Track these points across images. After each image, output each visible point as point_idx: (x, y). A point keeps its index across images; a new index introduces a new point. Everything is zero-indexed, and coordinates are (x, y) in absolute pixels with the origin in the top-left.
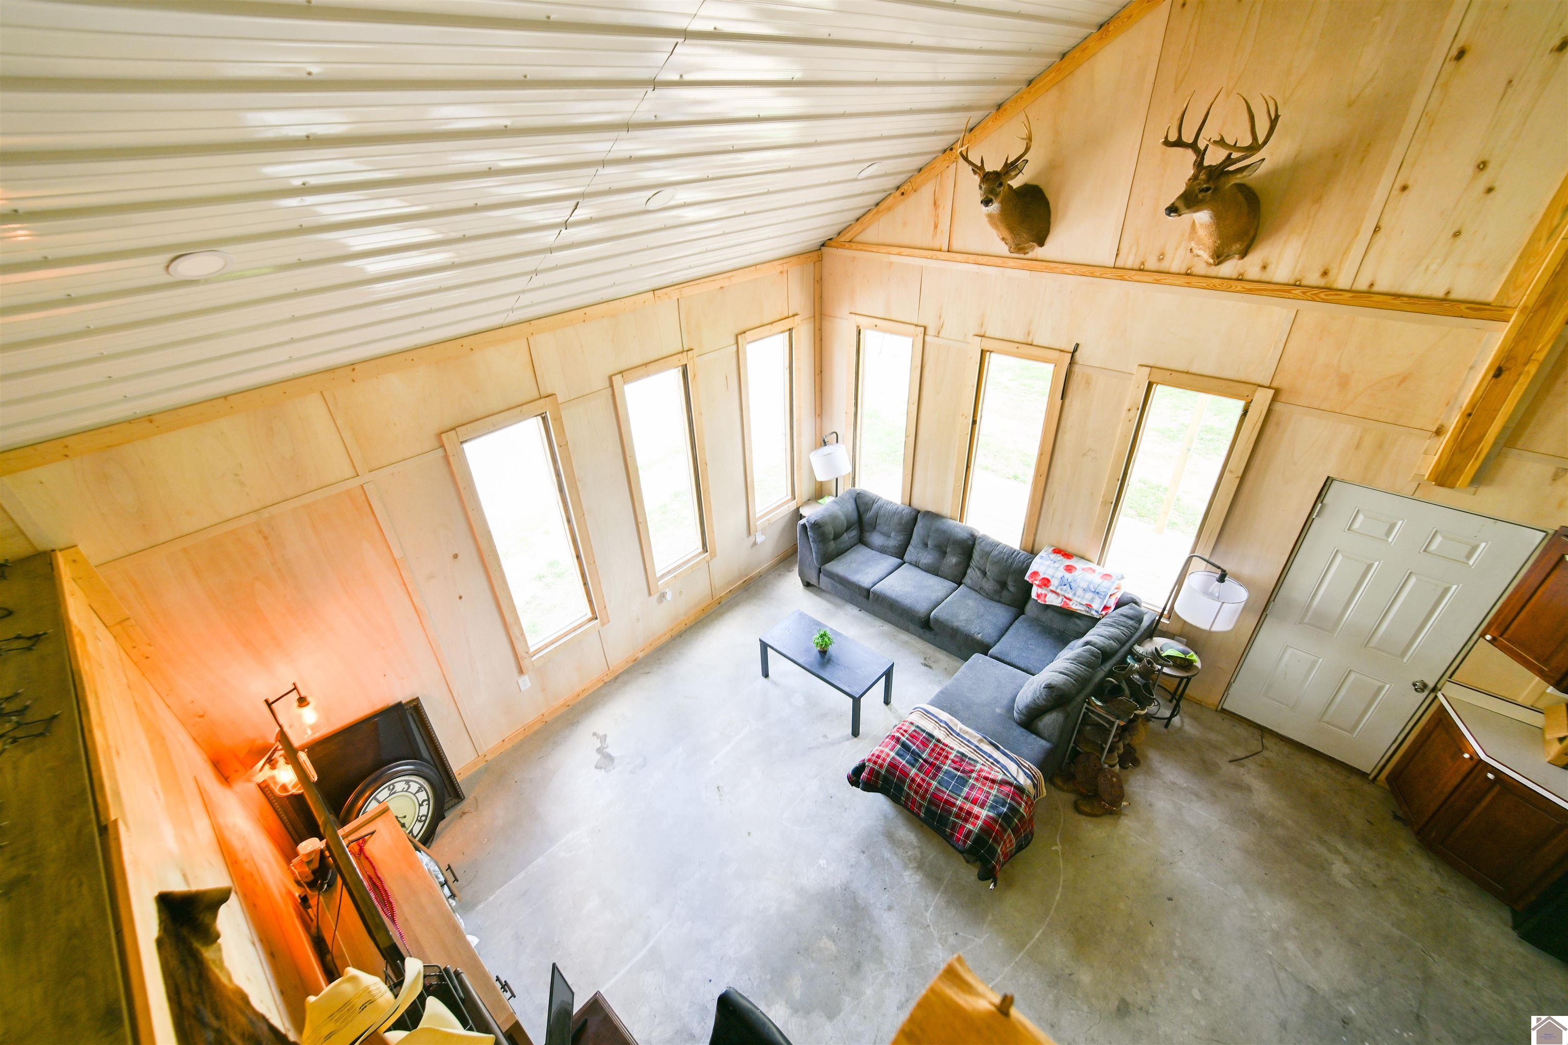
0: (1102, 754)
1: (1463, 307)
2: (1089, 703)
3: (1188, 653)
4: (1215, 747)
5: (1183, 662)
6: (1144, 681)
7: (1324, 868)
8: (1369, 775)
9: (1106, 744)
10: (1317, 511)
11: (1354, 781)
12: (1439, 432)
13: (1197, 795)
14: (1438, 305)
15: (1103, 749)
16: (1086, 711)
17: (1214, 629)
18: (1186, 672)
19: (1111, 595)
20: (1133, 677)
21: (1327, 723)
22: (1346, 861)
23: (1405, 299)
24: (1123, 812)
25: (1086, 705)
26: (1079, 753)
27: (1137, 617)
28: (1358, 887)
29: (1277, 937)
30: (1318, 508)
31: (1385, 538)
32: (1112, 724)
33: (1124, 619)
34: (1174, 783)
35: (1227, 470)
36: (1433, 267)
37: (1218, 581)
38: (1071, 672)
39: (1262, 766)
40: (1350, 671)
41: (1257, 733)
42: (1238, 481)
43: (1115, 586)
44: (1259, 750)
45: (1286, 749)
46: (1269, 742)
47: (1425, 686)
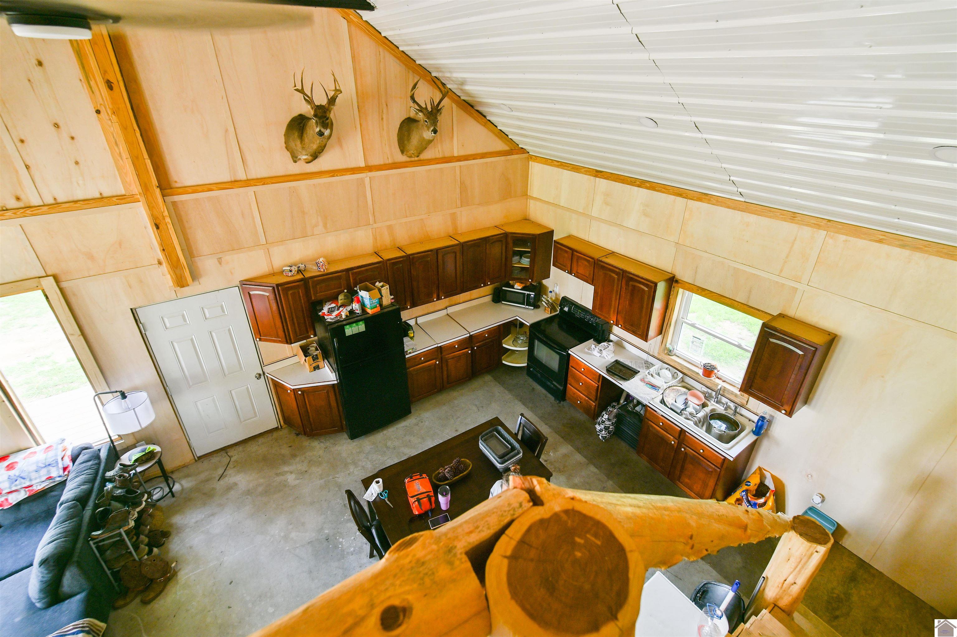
0: (132, 555)
1: (114, 199)
2: (93, 539)
3: (146, 449)
4: (207, 480)
5: (147, 456)
6: (125, 490)
7: (285, 486)
8: (278, 427)
9: (128, 548)
10: (142, 329)
11: (275, 435)
12: (160, 263)
13: (213, 515)
14: (101, 201)
15: (130, 552)
16: (96, 545)
17: (144, 426)
18: (153, 459)
19: (62, 458)
20: (116, 494)
21: (244, 421)
22: (291, 473)
23: (81, 202)
24: (176, 571)
25: (91, 543)
26: (118, 572)
27: (93, 456)
28: (301, 479)
29: (286, 538)
30: (142, 327)
31: (185, 323)
32: (120, 535)
33: (84, 465)
34: (197, 522)
35: (68, 335)
36: (81, 182)
37: (122, 399)
38: (58, 535)
39: (234, 467)
40: (230, 391)
41: (223, 453)
42: (81, 337)
43: (62, 449)
44: (229, 460)
45: (240, 448)
46: (231, 452)
47: (260, 375)
